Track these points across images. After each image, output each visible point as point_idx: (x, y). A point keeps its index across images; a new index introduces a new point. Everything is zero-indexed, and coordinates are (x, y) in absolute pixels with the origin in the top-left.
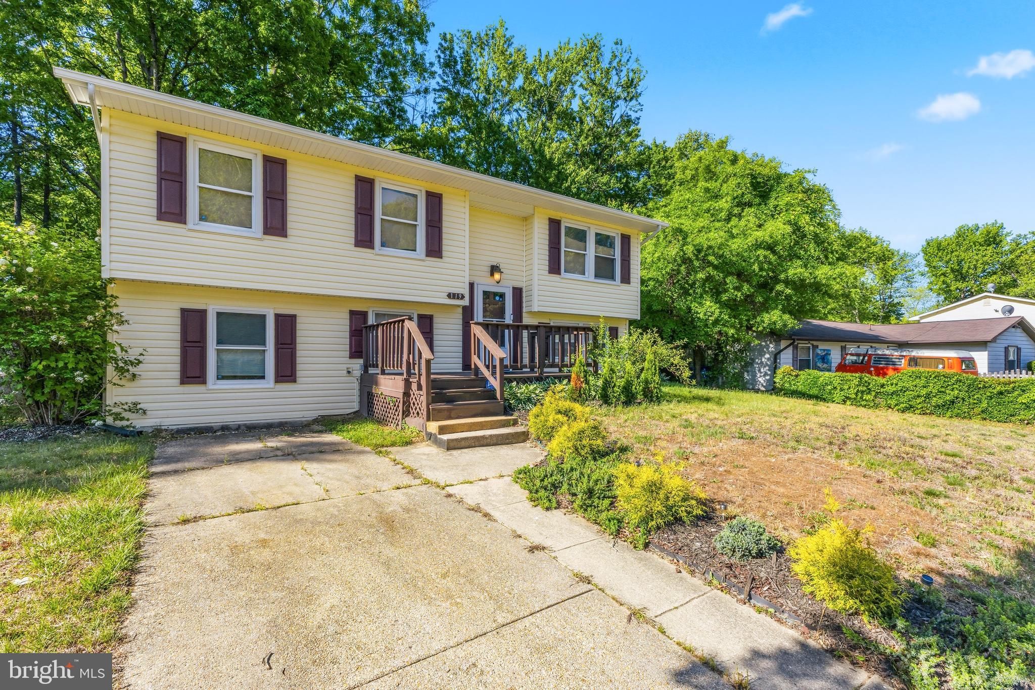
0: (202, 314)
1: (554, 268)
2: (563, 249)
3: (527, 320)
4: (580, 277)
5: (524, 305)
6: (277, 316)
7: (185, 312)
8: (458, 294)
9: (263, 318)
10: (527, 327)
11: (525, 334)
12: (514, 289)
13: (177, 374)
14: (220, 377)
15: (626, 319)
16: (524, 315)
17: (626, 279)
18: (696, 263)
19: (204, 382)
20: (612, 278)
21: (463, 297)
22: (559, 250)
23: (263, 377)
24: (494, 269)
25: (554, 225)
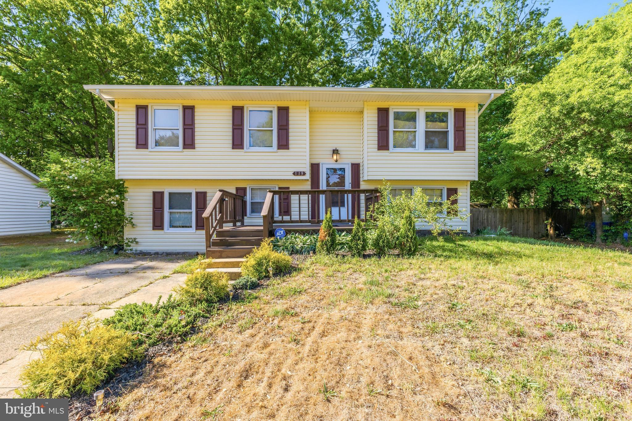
0: (162, 193)
1: (383, 145)
2: (391, 128)
3: (363, 186)
4: (410, 150)
5: (361, 176)
6: (197, 193)
7: (155, 193)
8: (301, 172)
9: (190, 194)
10: (364, 191)
11: (362, 197)
12: (353, 165)
13: (151, 225)
14: (172, 226)
15: (467, 181)
16: (362, 183)
17: (460, 146)
18: (568, 122)
19: (163, 229)
20: (446, 147)
21: (304, 174)
22: (387, 131)
23: (191, 227)
24: (335, 152)
25: (383, 113)
